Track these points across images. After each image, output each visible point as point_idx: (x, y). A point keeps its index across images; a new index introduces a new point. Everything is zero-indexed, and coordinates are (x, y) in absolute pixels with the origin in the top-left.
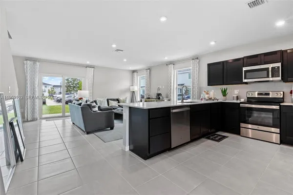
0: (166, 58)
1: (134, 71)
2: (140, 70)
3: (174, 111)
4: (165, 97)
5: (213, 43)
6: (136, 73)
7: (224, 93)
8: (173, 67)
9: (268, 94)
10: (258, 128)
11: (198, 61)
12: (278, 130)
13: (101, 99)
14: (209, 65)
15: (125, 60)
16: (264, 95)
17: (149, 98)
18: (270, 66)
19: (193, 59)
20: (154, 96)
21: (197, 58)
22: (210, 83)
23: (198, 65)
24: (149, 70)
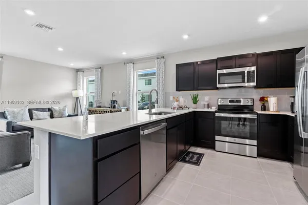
0: (124, 53)
1: (78, 70)
2: (88, 69)
3: (146, 132)
4: (122, 105)
5: (186, 37)
6: (80, 74)
7: (195, 100)
8: (132, 67)
9: (239, 101)
10: (235, 140)
11: (163, 60)
12: (255, 142)
13: (16, 110)
14: (178, 66)
15: (60, 49)
16: (235, 102)
17: (100, 107)
18: (246, 70)
19: (158, 58)
20: (107, 104)
21: (163, 57)
22: (179, 88)
23: (163, 65)
24: (100, 70)
